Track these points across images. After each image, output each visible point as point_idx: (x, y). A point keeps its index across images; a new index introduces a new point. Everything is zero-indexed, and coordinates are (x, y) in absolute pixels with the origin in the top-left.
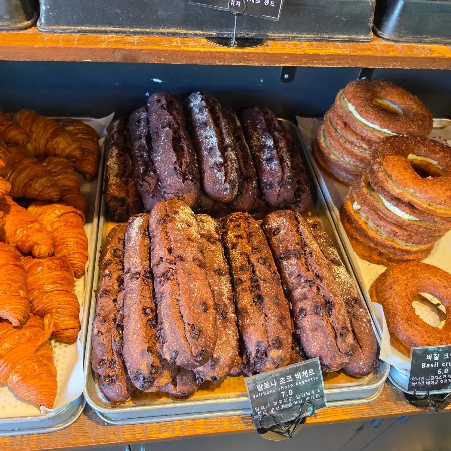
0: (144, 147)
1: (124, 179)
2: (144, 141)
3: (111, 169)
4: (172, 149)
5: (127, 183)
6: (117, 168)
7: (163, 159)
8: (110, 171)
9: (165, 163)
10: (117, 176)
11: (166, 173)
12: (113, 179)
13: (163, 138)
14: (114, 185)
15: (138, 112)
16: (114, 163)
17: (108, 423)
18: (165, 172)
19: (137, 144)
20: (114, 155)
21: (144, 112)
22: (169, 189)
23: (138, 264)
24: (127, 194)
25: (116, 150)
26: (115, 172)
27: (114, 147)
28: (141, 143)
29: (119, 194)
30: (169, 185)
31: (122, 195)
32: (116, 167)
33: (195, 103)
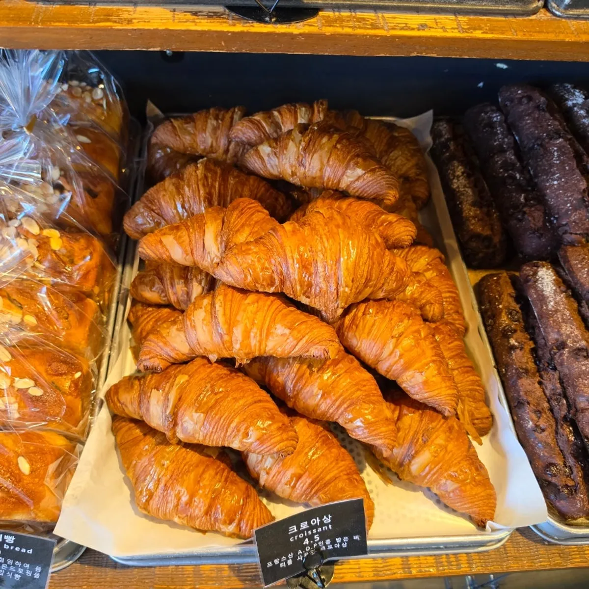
0: (514, 165)
1: (485, 209)
2: (511, 156)
3: (463, 195)
4: (577, 171)
5: (489, 214)
6: (471, 193)
7: (562, 184)
8: (462, 197)
9: (566, 190)
10: (474, 204)
11: (569, 205)
12: (470, 210)
13: (556, 154)
14: (474, 217)
15: (486, 113)
16: (465, 186)
17: (549, 542)
18: (566, 202)
19: (499, 160)
20: (459, 173)
21: (496, 113)
22: (574, 227)
23: (577, 336)
24: (492, 229)
25: (460, 167)
26: (470, 199)
27: (456, 163)
28: (506, 158)
29: (483, 230)
30: (574, 222)
31: (487, 232)
32: (470, 191)
33: (574, 102)
